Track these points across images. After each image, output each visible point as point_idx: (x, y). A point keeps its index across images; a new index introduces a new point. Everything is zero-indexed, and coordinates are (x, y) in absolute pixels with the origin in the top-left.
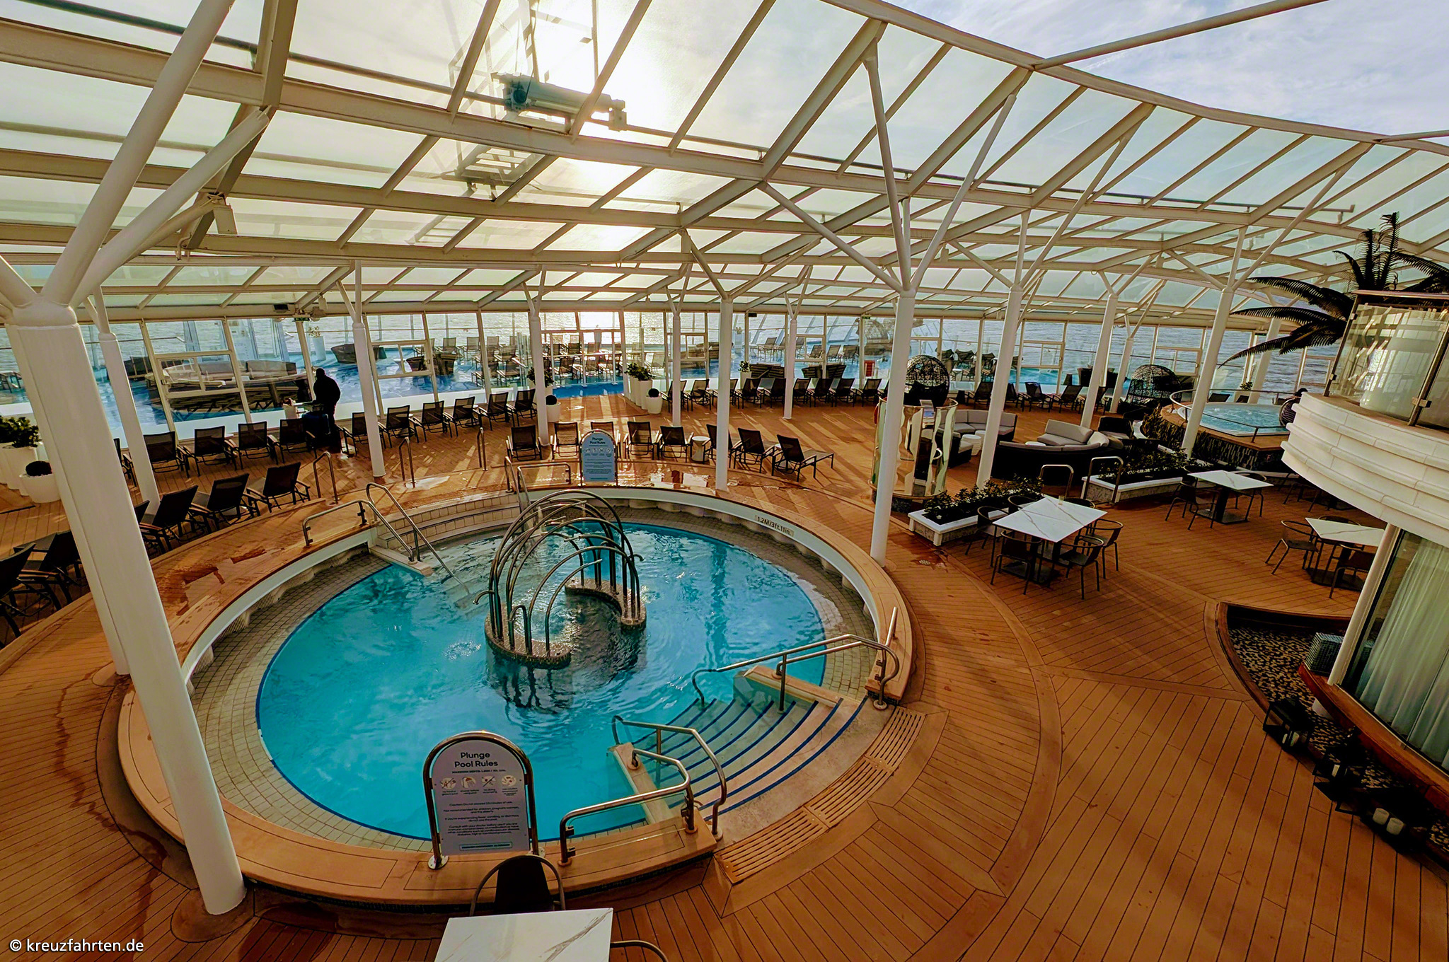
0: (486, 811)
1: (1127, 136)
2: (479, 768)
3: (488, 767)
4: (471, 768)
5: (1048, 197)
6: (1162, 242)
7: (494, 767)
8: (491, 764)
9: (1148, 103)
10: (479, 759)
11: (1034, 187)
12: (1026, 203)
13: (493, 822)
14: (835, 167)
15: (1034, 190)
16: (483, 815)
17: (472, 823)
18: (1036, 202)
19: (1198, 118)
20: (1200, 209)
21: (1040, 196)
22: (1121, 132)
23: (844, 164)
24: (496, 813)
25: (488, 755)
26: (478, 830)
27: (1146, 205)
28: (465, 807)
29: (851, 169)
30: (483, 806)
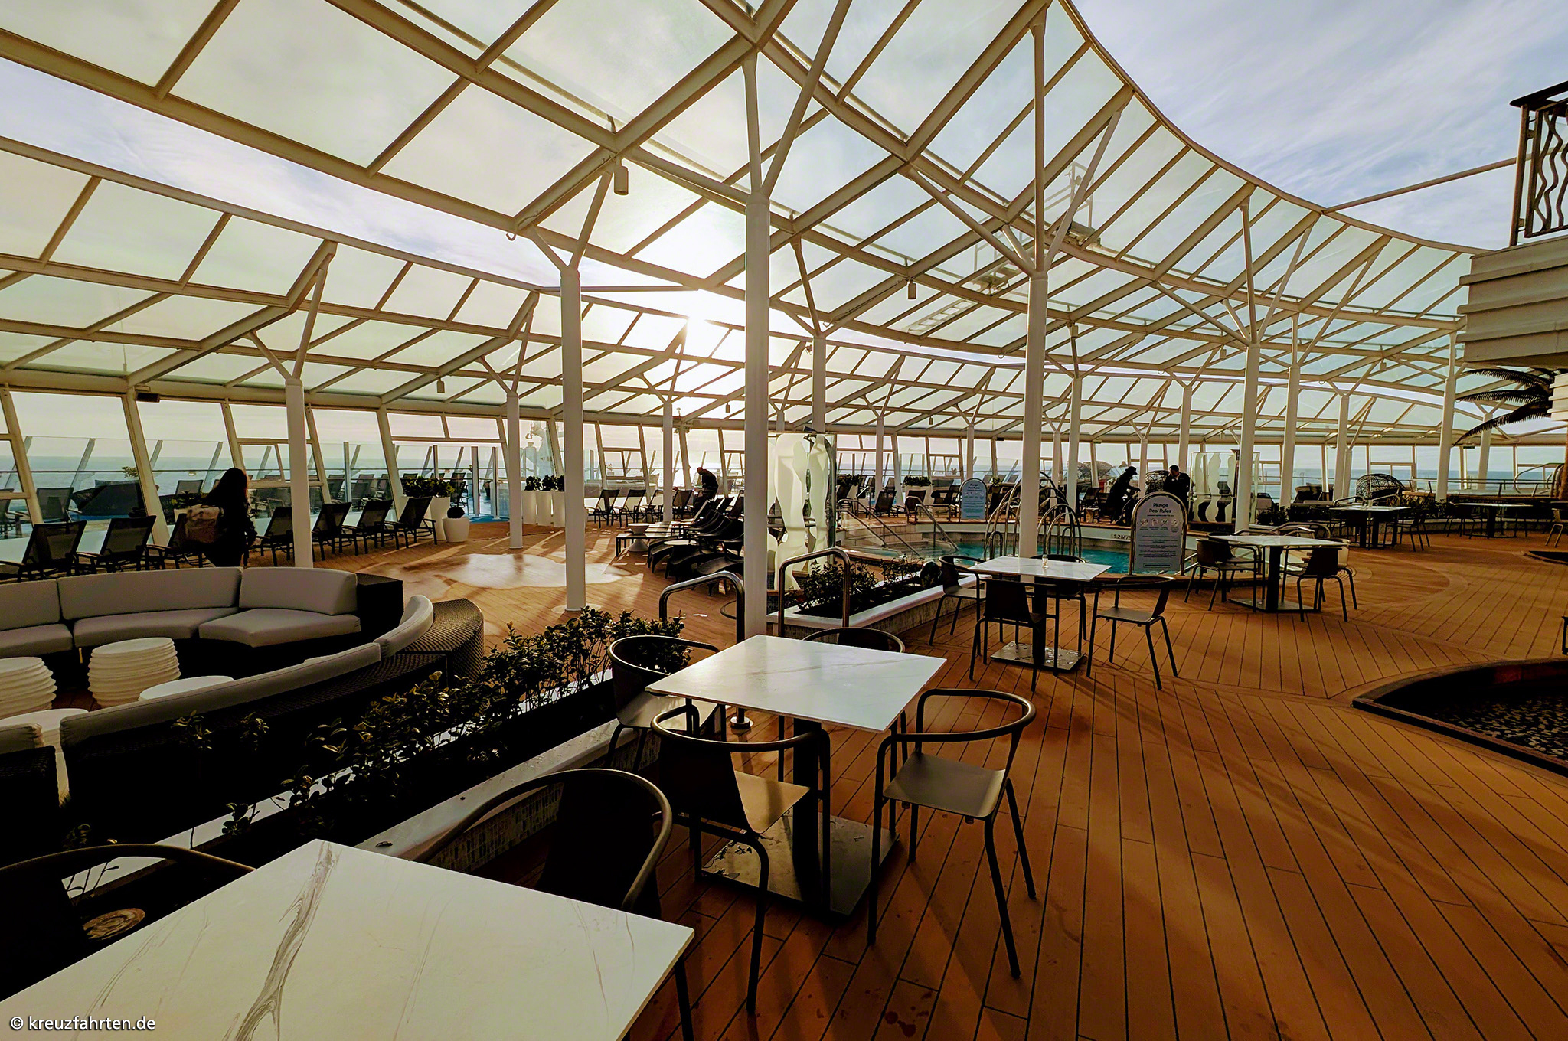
0: (1160, 541)
1: (1373, 258)
2: (1161, 514)
3: (1166, 513)
4: (1157, 514)
5: (1310, 305)
6: (1382, 351)
7: (1169, 513)
8: (1167, 511)
9: (1387, 236)
10: (1161, 508)
11: (1300, 298)
12: (1296, 308)
13: (1163, 550)
14: (1187, 277)
15: (1299, 301)
16: (1158, 544)
17: (1152, 549)
18: (1302, 308)
19: (1419, 246)
20: (1417, 319)
21: (1304, 304)
22: (1369, 255)
23: (1192, 276)
24: (1166, 543)
25: (1167, 506)
26: (1154, 554)
27: (1377, 315)
28: (1150, 539)
29: (1196, 279)
30: (1159, 538)
